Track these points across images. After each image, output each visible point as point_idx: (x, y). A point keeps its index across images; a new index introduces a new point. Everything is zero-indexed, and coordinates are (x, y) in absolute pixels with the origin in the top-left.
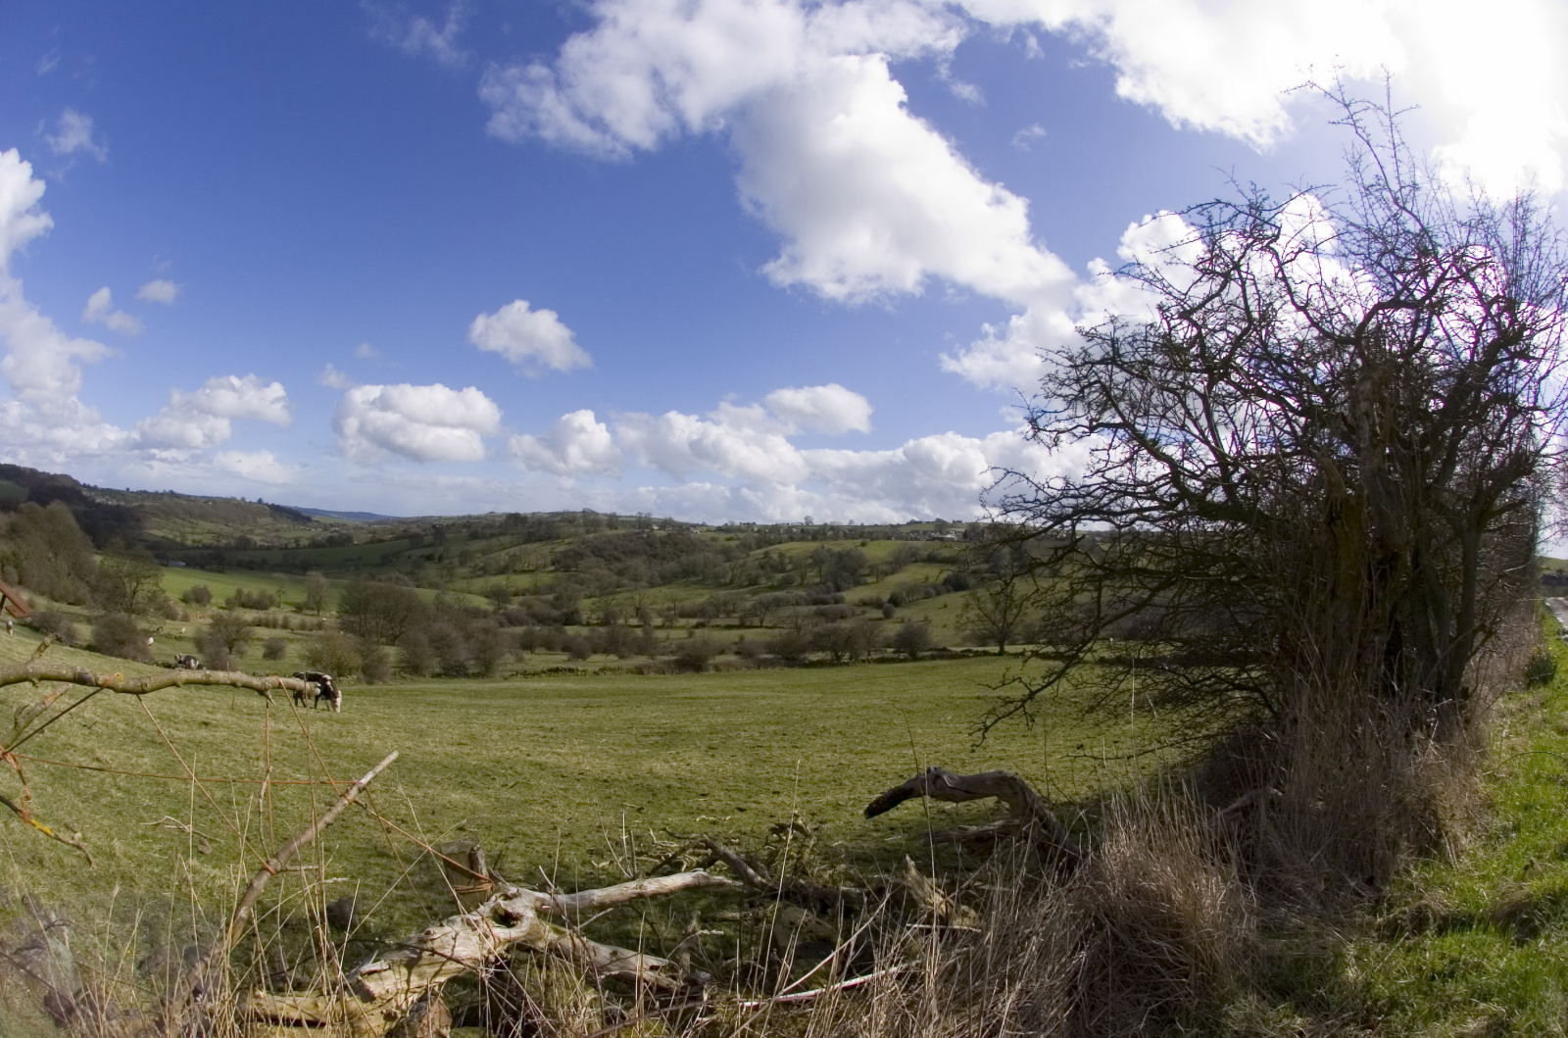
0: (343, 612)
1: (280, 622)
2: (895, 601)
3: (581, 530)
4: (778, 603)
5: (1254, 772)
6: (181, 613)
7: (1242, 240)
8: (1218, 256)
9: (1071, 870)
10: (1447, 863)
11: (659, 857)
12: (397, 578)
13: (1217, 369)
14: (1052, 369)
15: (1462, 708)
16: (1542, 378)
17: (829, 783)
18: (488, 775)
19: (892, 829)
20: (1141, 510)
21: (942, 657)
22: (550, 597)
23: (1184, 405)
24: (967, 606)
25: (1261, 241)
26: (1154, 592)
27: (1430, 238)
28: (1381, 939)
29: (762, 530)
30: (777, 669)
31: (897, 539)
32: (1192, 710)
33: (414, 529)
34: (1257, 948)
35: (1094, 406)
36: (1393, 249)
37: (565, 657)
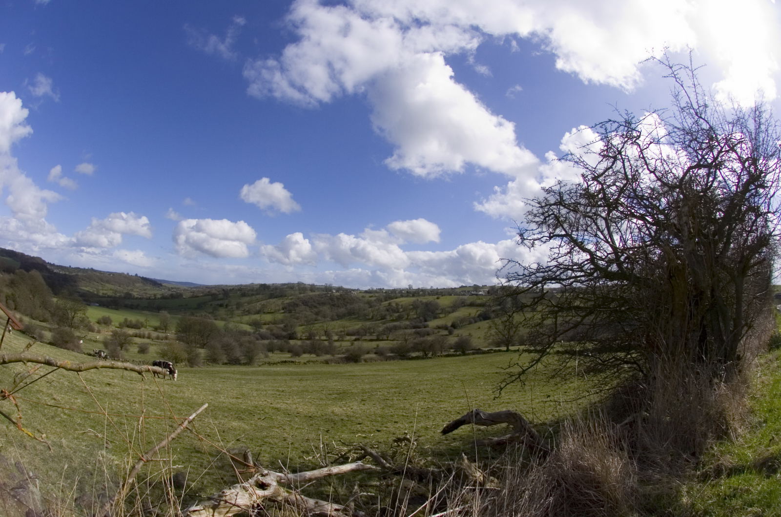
0: (178, 332)
1: (146, 336)
2: (454, 326)
3: (297, 292)
4: (396, 328)
5: (634, 405)
6: (96, 329)
7: (622, 139)
8: (610, 148)
9: (545, 458)
10: (731, 441)
11: (337, 455)
12: (205, 315)
13: (612, 205)
14: (530, 208)
15: (737, 365)
16: (771, 197)
17: (422, 417)
18: (251, 414)
19: (454, 439)
20: (576, 277)
21: (478, 353)
22: (282, 326)
23: (596, 224)
24: (490, 327)
25: (631, 139)
26: (584, 317)
27: (714, 131)
28: (699, 482)
29: (387, 292)
30: (396, 361)
31: (454, 295)
32: (603, 375)
33: (214, 291)
34: (638, 491)
35: (551, 226)
36: (696, 138)
37: (289, 355)
